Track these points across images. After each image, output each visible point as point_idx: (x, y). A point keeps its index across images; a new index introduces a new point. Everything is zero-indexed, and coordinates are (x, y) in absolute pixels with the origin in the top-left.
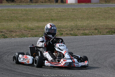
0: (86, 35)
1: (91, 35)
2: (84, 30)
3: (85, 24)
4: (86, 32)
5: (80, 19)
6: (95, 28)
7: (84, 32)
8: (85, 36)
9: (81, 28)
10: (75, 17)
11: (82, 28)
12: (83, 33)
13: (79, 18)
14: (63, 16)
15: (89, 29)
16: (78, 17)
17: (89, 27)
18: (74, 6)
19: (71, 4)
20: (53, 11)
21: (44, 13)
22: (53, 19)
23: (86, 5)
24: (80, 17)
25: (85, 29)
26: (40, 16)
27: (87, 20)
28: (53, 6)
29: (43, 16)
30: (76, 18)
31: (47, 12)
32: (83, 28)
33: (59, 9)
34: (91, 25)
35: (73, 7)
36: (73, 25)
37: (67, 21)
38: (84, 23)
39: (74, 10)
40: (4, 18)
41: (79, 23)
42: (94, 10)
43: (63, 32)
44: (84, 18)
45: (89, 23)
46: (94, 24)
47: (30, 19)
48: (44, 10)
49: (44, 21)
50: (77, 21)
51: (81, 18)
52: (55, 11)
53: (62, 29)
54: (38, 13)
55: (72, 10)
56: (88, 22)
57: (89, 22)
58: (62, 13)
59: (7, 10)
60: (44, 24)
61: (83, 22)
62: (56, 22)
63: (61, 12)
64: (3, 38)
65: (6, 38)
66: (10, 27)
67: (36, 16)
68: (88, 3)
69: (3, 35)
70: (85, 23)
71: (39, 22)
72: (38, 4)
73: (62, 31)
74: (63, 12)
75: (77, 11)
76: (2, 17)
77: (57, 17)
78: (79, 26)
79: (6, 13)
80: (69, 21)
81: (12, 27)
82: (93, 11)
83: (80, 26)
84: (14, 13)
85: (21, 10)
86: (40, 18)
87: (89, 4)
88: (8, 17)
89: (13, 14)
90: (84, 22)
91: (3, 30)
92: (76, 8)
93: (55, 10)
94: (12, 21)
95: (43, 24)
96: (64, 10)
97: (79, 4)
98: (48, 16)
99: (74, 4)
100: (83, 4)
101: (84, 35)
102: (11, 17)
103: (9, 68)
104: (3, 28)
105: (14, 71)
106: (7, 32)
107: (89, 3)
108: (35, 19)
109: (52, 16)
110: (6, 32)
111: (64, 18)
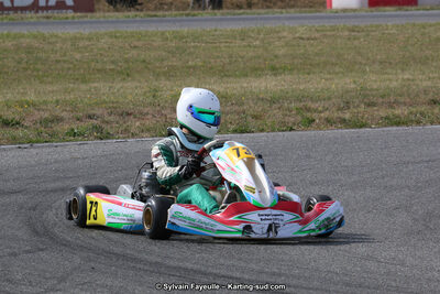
0: (398, 124)
1: (418, 123)
2: (391, 105)
3: (394, 84)
4: (398, 112)
5: (377, 67)
6: (430, 96)
7: (390, 112)
8: (395, 128)
9: (381, 100)
10: (359, 59)
11: (382, 97)
12: (387, 118)
13: (374, 62)
14: (317, 54)
15: (408, 100)
16: (368, 59)
17: (409, 95)
18: (356, 17)
19: (345, 10)
20: (280, 38)
21: (245, 46)
22: (278, 66)
23: (399, 13)
24: (379, 57)
25: (396, 102)
26: (231, 57)
27: (403, 70)
28: (279, 18)
29: (242, 58)
30: (364, 62)
31: (258, 42)
32: (386, 100)
33: (301, 31)
34: (417, 85)
35: (350, 23)
36: (353, 86)
37: (330, 73)
38: (390, 80)
39: (354, 31)
40: (99, 66)
41: (375, 81)
42: (427, 31)
43: (315, 115)
44: (390, 63)
45: (408, 79)
46: (429, 83)
47: (194, 68)
48: (243, 35)
49: (246, 76)
50: (364, 72)
51: (381, 63)
52: (284, 37)
53: (310, 104)
54: (223, 45)
55: (347, 33)
56: (405, 77)
57: (411, 77)
58: (312, 45)
59: (111, 37)
60: (245, 85)
61: (386, 76)
62: (288, 77)
63: (308, 39)
64: (96, 138)
65: (107, 138)
66: (121, 100)
67: (218, 57)
68: (405, 7)
69: (95, 127)
70: (395, 80)
71: (225, 79)
72: (223, 14)
73: (308, 110)
74: (315, 39)
75: (368, 35)
76: (93, 64)
77: (294, 58)
78: (374, 93)
79: (105, 46)
80: (337, 73)
81: (130, 97)
82: (423, 34)
83: (377, 90)
84: (135, 47)
85: (163, 33)
86: (230, 64)
87: (412, 11)
88: (113, 62)
89: (134, 52)
90: (390, 76)
91: (98, 112)
92: (362, 25)
93: (285, 34)
94: (128, 75)
95: (242, 87)
96: (317, 35)
97: (373, 9)
98: (259, 57)
99: (355, 10)
100: (390, 10)
101: (392, 125)
102: (127, 61)
103: (116, 250)
104: (97, 104)
105: (134, 259)
106: (112, 118)
107: (409, 8)
108: (211, 68)
109: (276, 56)
110: (107, 118)
111: (318, 65)
